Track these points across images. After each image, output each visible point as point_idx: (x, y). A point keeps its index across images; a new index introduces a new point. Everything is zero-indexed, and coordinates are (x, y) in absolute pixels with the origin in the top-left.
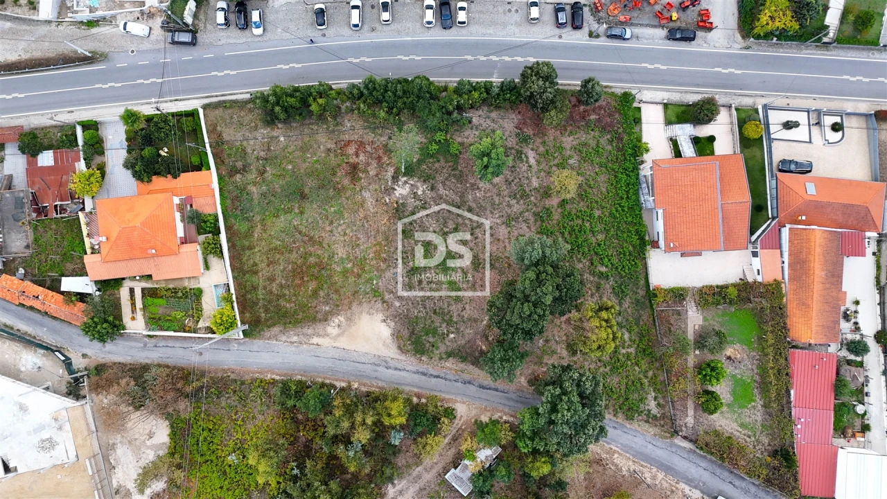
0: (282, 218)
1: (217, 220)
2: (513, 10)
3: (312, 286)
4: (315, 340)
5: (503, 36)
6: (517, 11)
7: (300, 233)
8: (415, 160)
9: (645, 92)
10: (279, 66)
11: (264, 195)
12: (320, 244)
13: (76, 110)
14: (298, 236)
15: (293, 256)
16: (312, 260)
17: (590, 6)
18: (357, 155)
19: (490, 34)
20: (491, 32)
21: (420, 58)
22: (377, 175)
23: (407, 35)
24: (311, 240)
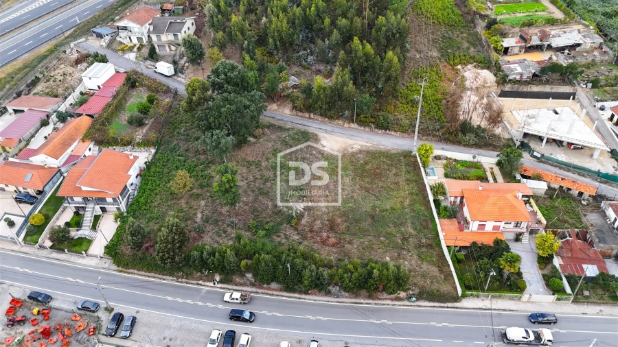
0: (388, 207)
1: (439, 214)
2: (167, 340)
3: (369, 167)
4: (368, 145)
6: (164, 339)
7: (375, 195)
8: (285, 225)
9: (93, 265)
10: (390, 323)
11: (402, 224)
12: (361, 187)
13: (578, 314)
14: (377, 194)
15: (380, 184)
16: (367, 180)
17: (99, 333)
18: (328, 237)
19: (196, 322)
20: (194, 325)
21: (263, 312)
22: (315, 220)
23: (269, 333)
24: (367, 190)
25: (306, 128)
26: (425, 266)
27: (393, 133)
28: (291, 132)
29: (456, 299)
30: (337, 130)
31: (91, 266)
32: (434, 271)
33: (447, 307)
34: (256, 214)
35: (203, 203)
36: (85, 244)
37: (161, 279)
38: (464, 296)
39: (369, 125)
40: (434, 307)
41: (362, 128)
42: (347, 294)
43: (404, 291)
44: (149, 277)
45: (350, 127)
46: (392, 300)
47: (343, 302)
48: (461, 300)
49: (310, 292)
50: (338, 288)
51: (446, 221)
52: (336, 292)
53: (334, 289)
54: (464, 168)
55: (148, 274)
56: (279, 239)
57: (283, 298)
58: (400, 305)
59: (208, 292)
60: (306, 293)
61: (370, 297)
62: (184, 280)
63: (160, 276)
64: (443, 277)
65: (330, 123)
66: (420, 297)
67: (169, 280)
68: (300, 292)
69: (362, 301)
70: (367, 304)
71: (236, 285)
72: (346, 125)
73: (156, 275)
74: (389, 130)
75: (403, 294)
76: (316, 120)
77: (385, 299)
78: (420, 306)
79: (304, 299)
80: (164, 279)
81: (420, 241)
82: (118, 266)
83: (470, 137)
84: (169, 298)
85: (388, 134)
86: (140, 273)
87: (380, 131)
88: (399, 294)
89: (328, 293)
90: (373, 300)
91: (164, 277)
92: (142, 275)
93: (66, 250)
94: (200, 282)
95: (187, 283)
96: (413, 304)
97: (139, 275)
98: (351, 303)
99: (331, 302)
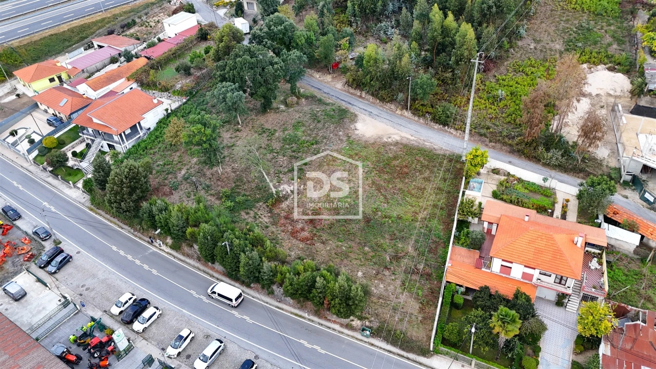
0: (395, 214)
1: (457, 238)
2: (84, 288)
3: (396, 163)
4: (412, 138)
5: (114, 274)
6: (82, 286)
7: (385, 198)
8: (261, 204)
9: (74, 197)
10: (323, 352)
11: (403, 239)
12: (373, 183)
14: (389, 197)
15: (400, 186)
16: (386, 176)
17: (34, 261)
18: (303, 229)
19: (121, 280)
20: (118, 282)
21: (192, 291)
23: (184, 315)
24: (379, 189)
25: (350, 106)
26: (403, 298)
27: (452, 131)
28: (328, 108)
29: (425, 352)
30: (384, 115)
31: (71, 198)
32: (413, 306)
33: (408, 359)
34: (238, 183)
36: (80, 175)
37: (120, 227)
38: (436, 352)
39: (423, 116)
40: (390, 352)
41: (416, 118)
42: (291, 301)
43: (361, 318)
44: (111, 222)
45: (401, 115)
46: (342, 325)
47: (282, 309)
48: (432, 355)
49: (252, 285)
50: (282, 290)
51: (463, 251)
52: (279, 294)
53: (277, 290)
54: (526, 191)
55: (112, 219)
56: (246, 217)
58: (348, 335)
59: (154, 253)
60: (249, 286)
61: (317, 313)
62: (139, 234)
63: (121, 224)
64: (420, 318)
65: (382, 106)
66: (376, 333)
67: (126, 231)
70: (309, 320)
72: (399, 112)
73: (117, 222)
74: (448, 127)
75: (357, 323)
76: (367, 100)
77: (335, 322)
78: (372, 345)
80: (122, 228)
81: (415, 266)
82: (92, 204)
84: (114, 248)
86: (106, 216)
87: (437, 126)
88: (353, 320)
89: (271, 293)
90: (320, 318)
91: (124, 226)
93: (60, 177)
95: (140, 238)
96: (366, 339)
97: (105, 218)
98: (292, 313)
99: (270, 305)
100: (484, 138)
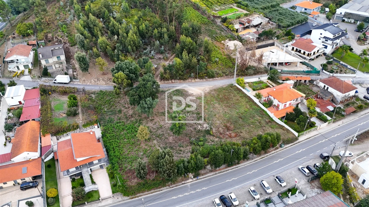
0: (243, 111)
3: (221, 96)
4: (211, 87)
5: (193, 203)
7: (234, 108)
8: (207, 136)
9: (111, 203)
10: (282, 159)
11: (254, 116)
12: (225, 106)
13: (337, 126)
15: (232, 102)
16: (225, 102)
18: (230, 134)
19: (199, 202)
20: (200, 203)
21: (227, 181)
23: (238, 188)
24: (229, 107)
26: (277, 131)
27: (217, 78)
29: (296, 139)
30: (191, 84)
32: (281, 131)
33: (296, 144)
35: (155, 142)
36: (94, 194)
37: (160, 191)
38: (299, 136)
39: (204, 78)
40: (291, 146)
41: (202, 80)
42: (256, 156)
43: (277, 144)
44: (152, 193)
45: (195, 82)
46: (274, 150)
47: (256, 160)
48: (299, 138)
49: (240, 162)
50: (252, 154)
51: (269, 109)
52: (251, 157)
53: (250, 156)
54: (257, 85)
55: (149, 192)
56: (210, 143)
57: (230, 171)
58: (279, 151)
59: (192, 185)
60: (238, 163)
61: (266, 153)
63: (158, 190)
64: (286, 132)
65: (185, 82)
66: (284, 143)
67: (165, 190)
68: (235, 164)
69: (263, 156)
70: (266, 156)
71: (203, 175)
72: (193, 81)
73: (156, 190)
74: (215, 78)
75: (277, 146)
76: (176, 83)
77: (272, 151)
78: (287, 148)
79: (239, 167)
80: (162, 190)
81: (266, 121)
82: (128, 196)
83: (250, 71)
84: (174, 198)
85: (215, 80)
86: (145, 193)
87: (211, 79)
89: (248, 159)
90: (268, 153)
91: (161, 189)
92: (147, 194)
93: (86, 203)
94: (183, 182)
95: (176, 186)
96: (284, 148)
97: (145, 195)
98: (260, 159)
99: (252, 162)
100: (228, 76)
